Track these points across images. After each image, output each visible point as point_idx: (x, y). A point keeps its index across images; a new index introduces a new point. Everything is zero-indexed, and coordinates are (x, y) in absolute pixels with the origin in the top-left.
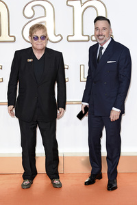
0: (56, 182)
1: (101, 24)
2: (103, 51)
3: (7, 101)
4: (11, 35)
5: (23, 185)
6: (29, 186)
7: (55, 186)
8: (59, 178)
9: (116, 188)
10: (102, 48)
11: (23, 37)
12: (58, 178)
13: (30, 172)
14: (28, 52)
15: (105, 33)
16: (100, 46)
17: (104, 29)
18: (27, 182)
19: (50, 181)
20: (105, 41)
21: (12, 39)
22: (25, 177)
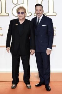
0: (28, 85)
4: (6, 12)
5: (12, 87)
6: (15, 87)
7: (28, 87)
8: (30, 84)
10: (39, 19)
11: (12, 13)
16: (38, 18)
18: (14, 85)
19: (25, 85)
21: (7, 15)
22: (13, 83)
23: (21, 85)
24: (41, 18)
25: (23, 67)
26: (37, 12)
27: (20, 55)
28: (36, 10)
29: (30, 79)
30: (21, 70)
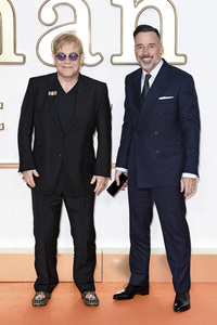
0: (90, 296)
1: (146, 37)
2: (151, 82)
3: (18, 161)
4: (18, 52)
5: (34, 301)
6: (44, 303)
7: (87, 303)
9: (188, 308)
10: (148, 76)
12: (93, 289)
13: (46, 279)
14: (51, 81)
15: (152, 52)
16: (145, 73)
17: (152, 45)
18: (41, 296)
20: (154, 66)
21: (20, 59)
22: (38, 287)
23: (65, 294)
24: (154, 73)
25: (73, 233)
26: (140, 53)
27: (62, 196)
28: (138, 46)
29: (97, 276)
30: (65, 243)
